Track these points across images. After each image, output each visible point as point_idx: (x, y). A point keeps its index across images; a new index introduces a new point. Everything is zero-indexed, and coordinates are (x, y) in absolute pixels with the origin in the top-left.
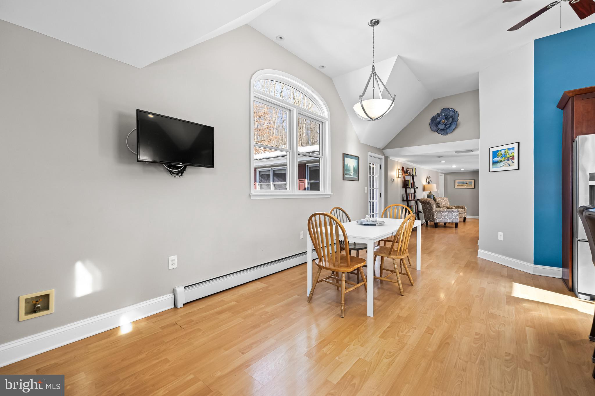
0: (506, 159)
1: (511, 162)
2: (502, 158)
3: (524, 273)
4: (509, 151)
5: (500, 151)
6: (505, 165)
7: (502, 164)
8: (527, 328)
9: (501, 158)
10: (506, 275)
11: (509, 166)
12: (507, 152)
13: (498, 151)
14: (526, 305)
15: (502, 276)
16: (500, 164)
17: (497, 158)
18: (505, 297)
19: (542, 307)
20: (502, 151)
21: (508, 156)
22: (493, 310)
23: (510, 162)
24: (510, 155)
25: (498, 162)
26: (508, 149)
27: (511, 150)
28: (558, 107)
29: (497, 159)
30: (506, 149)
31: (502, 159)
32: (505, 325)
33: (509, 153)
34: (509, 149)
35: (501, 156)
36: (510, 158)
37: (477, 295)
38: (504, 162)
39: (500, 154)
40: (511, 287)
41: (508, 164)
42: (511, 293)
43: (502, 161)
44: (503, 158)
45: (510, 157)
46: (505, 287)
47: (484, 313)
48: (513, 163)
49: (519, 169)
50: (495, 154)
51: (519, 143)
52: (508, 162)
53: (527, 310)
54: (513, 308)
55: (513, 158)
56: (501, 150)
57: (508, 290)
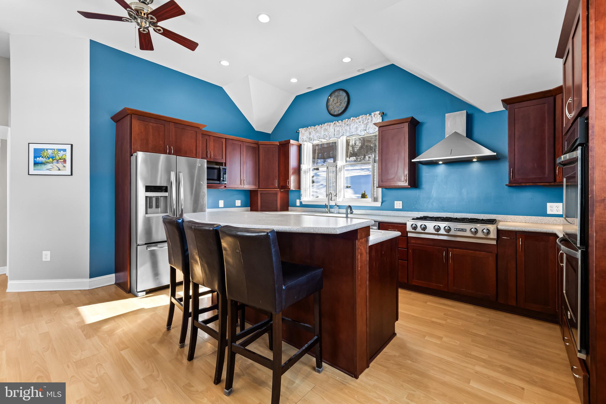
0: (54, 161)
1: (62, 166)
2: (49, 159)
3: (80, 292)
4: (59, 152)
5: (45, 150)
6: (53, 168)
7: (49, 166)
8: (122, 352)
9: (47, 159)
10: (63, 303)
11: (59, 170)
12: (56, 153)
13: (44, 149)
14: (106, 327)
15: (58, 306)
16: (46, 166)
17: (41, 158)
18: (80, 330)
19: (119, 321)
20: (49, 150)
21: (58, 158)
22: (76, 355)
23: (60, 165)
24: (60, 157)
25: (42, 163)
26: (57, 149)
27: (62, 151)
28: (113, 118)
29: (39, 159)
30: (54, 149)
31: (48, 161)
32: (102, 365)
33: (59, 155)
34: (60, 150)
35: (48, 157)
36: (60, 161)
37: (44, 348)
38: (51, 164)
39: (45, 154)
40: (78, 314)
41: (58, 167)
42: (83, 321)
43: (49, 163)
44: (51, 159)
45: (60, 159)
46: (72, 318)
47: (68, 366)
48: (65, 167)
49: (72, 174)
50: (38, 153)
51: (72, 145)
52: (58, 165)
53: (111, 333)
54: (96, 337)
55: (65, 161)
56: (47, 150)
57: (77, 320)
